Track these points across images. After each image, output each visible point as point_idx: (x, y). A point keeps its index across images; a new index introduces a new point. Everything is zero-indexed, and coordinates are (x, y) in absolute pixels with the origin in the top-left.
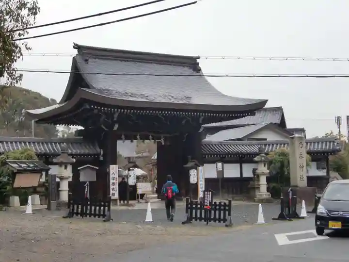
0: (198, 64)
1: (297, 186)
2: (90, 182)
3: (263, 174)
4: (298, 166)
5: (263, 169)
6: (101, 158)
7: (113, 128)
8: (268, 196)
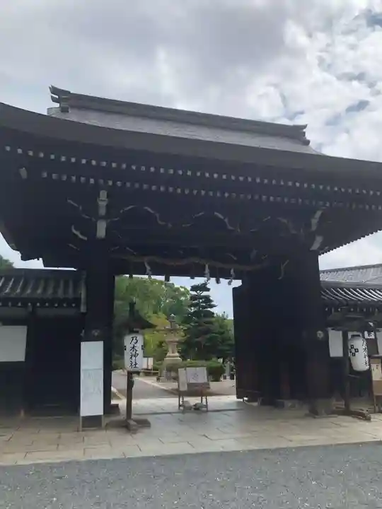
7: (96, 233)
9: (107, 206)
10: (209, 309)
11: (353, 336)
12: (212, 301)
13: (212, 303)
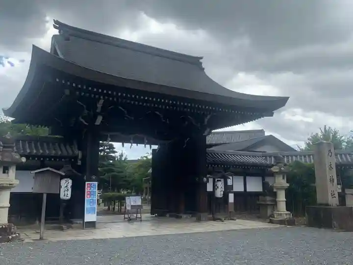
0: (201, 63)
1: (327, 205)
2: (48, 195)
3: (281, 189)
4: (328, 178)
5: (281, 182)
6: (79, 163)
7: (95, 122)
8: (288, 216)
9: (102, 107)
10: (111, 154)
11: (218, 181)
12: (114, 148)
13: (114, 150)
